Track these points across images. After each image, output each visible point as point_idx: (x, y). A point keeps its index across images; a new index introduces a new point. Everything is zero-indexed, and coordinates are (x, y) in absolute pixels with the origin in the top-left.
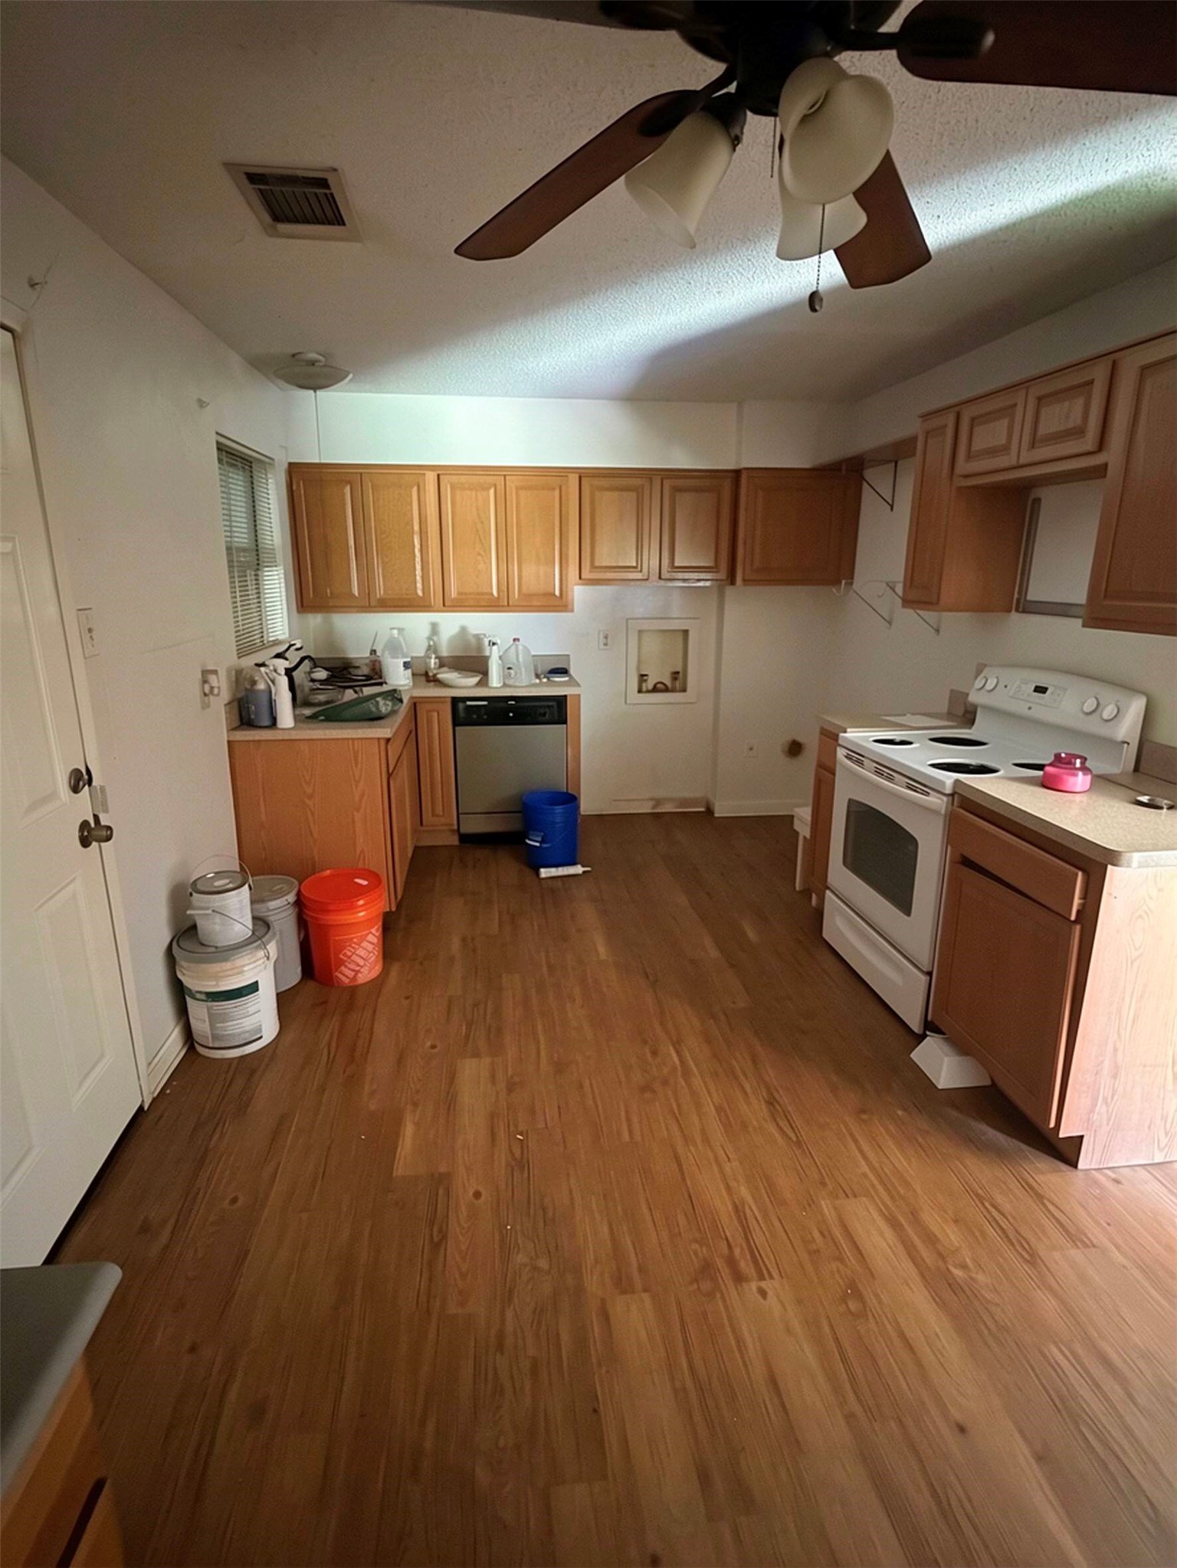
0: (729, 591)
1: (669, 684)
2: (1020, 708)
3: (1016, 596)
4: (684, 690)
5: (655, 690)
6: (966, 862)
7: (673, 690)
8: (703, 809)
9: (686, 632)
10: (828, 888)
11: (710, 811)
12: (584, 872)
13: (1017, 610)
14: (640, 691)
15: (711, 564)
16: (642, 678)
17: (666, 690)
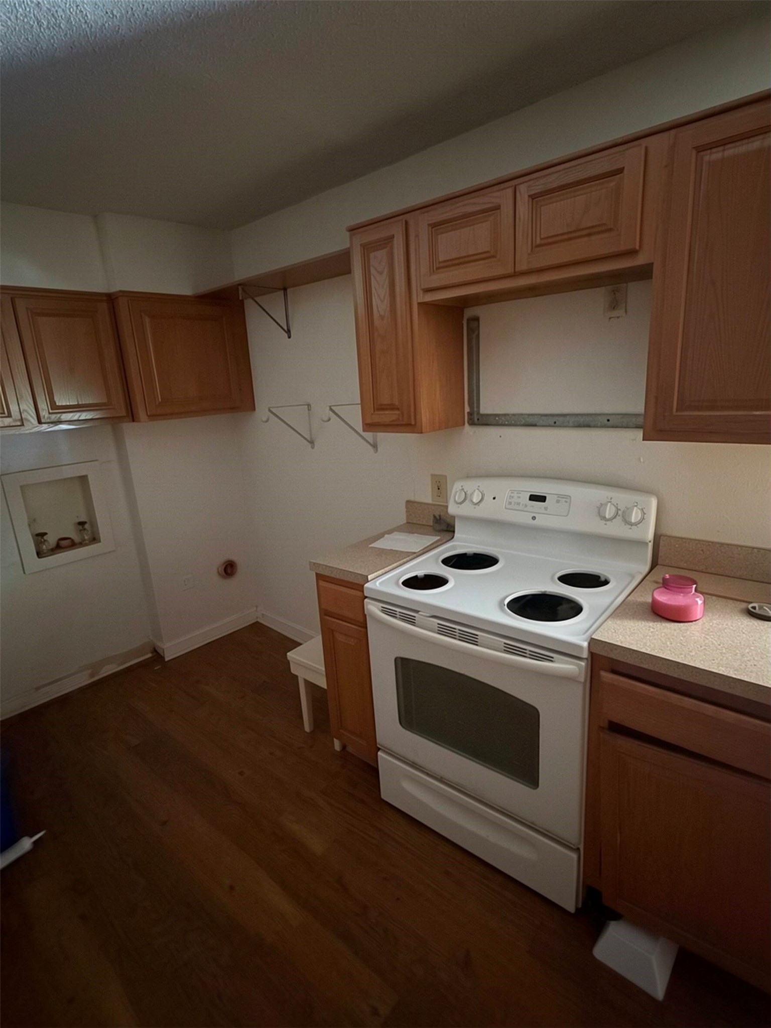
0: (128, 428)
1: (77, 539)
2: (524, 518)
3: (467, 409)
4: (95, 539)
5: (59, 547)
6: (616, 728)
7: (81, 544)
8: (150, 655)
9: (83, 479)
10: (379, 749)
11: (157, 656)
12: (35, 843)
13: (472, 423)
14: (39, 554)
15: (105, 400)
16: (39, 537)
17: (73, 545)
